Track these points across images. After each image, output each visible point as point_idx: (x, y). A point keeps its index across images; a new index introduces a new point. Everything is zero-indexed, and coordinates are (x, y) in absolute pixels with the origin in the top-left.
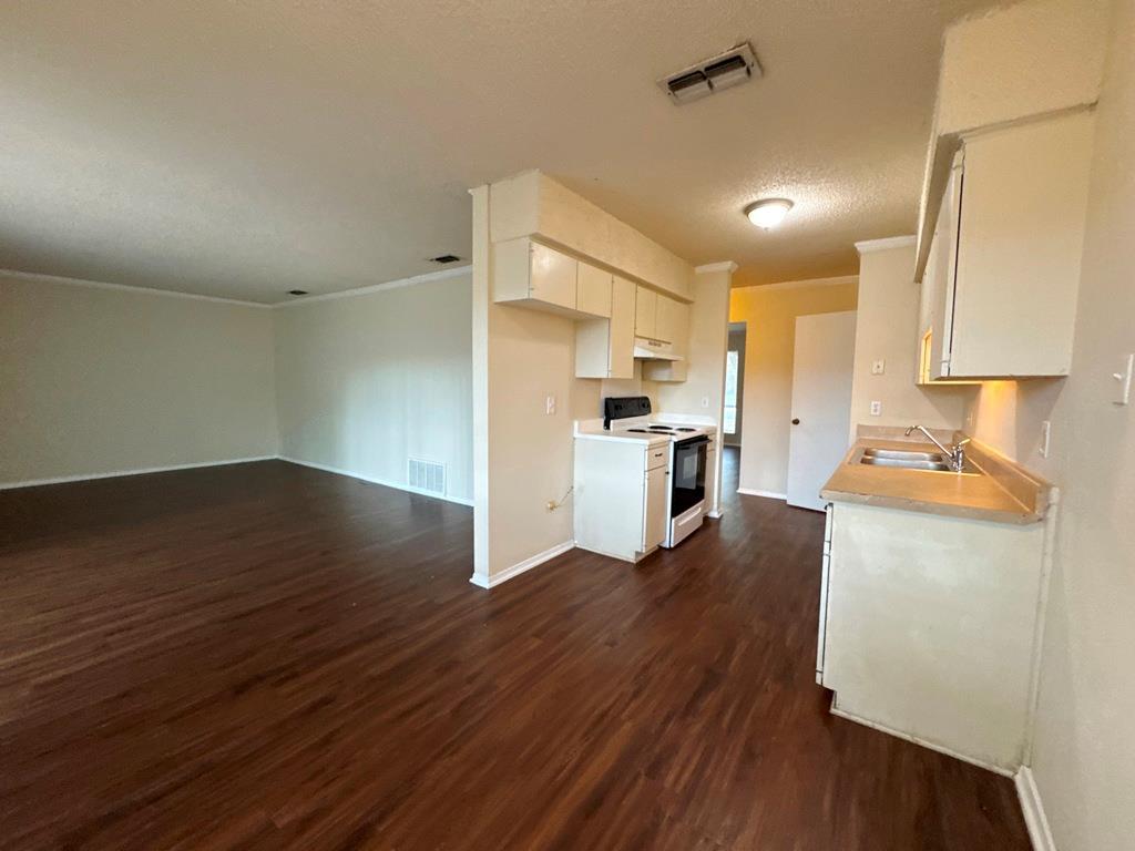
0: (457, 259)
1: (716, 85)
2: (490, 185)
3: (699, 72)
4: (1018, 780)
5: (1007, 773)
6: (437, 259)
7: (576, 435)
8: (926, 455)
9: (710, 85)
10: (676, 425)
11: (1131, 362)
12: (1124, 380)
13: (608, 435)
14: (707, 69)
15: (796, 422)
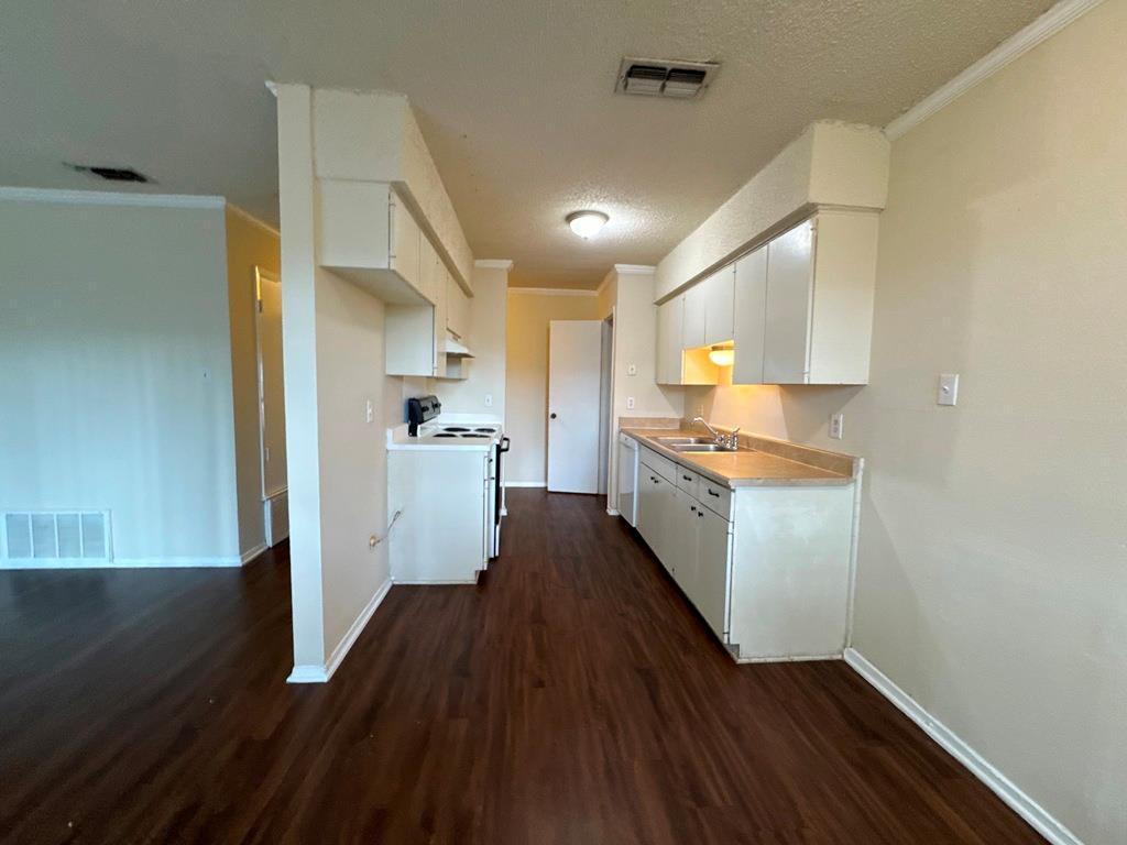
0: (141, 179)
1: (667, 89)
2: (312, 87)
3: (665, 69)
4: (847, 658)
5: (839, 657)
6: (96, 171)
7: (390, 446)
8: (692, 439)
9: (663, 86)
10: (473, 425)
11: (957, 380)
12: (952, 389)
13: (416, 443)
14: (674, 70)
15: (554, 416)
